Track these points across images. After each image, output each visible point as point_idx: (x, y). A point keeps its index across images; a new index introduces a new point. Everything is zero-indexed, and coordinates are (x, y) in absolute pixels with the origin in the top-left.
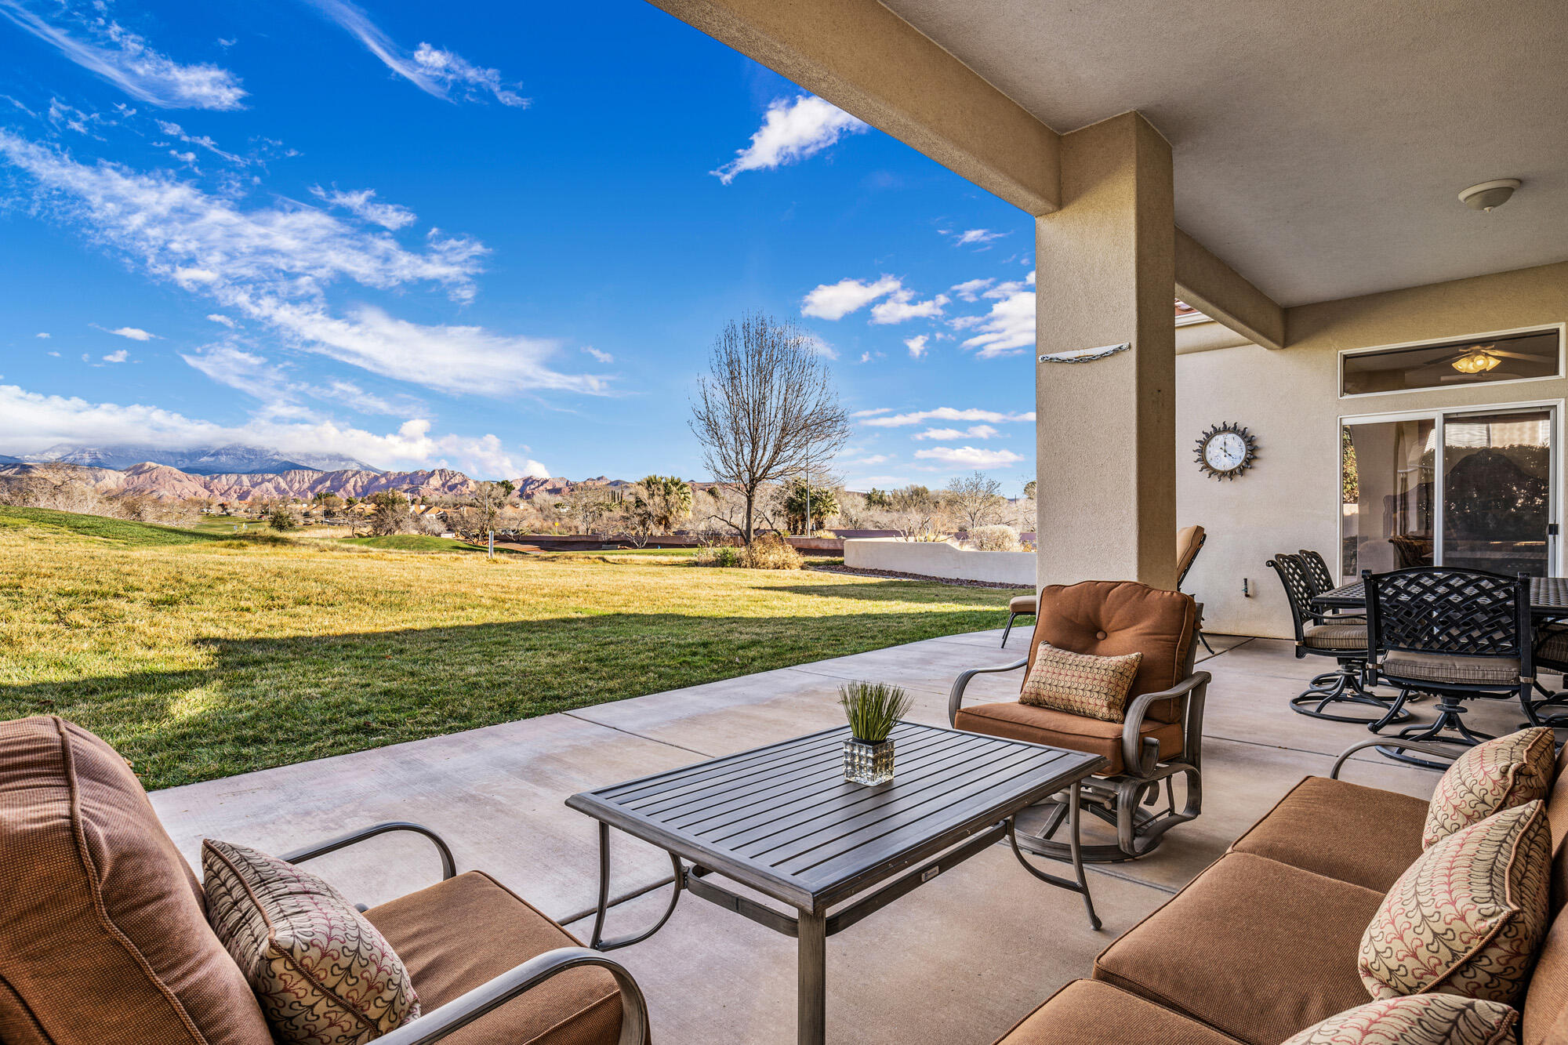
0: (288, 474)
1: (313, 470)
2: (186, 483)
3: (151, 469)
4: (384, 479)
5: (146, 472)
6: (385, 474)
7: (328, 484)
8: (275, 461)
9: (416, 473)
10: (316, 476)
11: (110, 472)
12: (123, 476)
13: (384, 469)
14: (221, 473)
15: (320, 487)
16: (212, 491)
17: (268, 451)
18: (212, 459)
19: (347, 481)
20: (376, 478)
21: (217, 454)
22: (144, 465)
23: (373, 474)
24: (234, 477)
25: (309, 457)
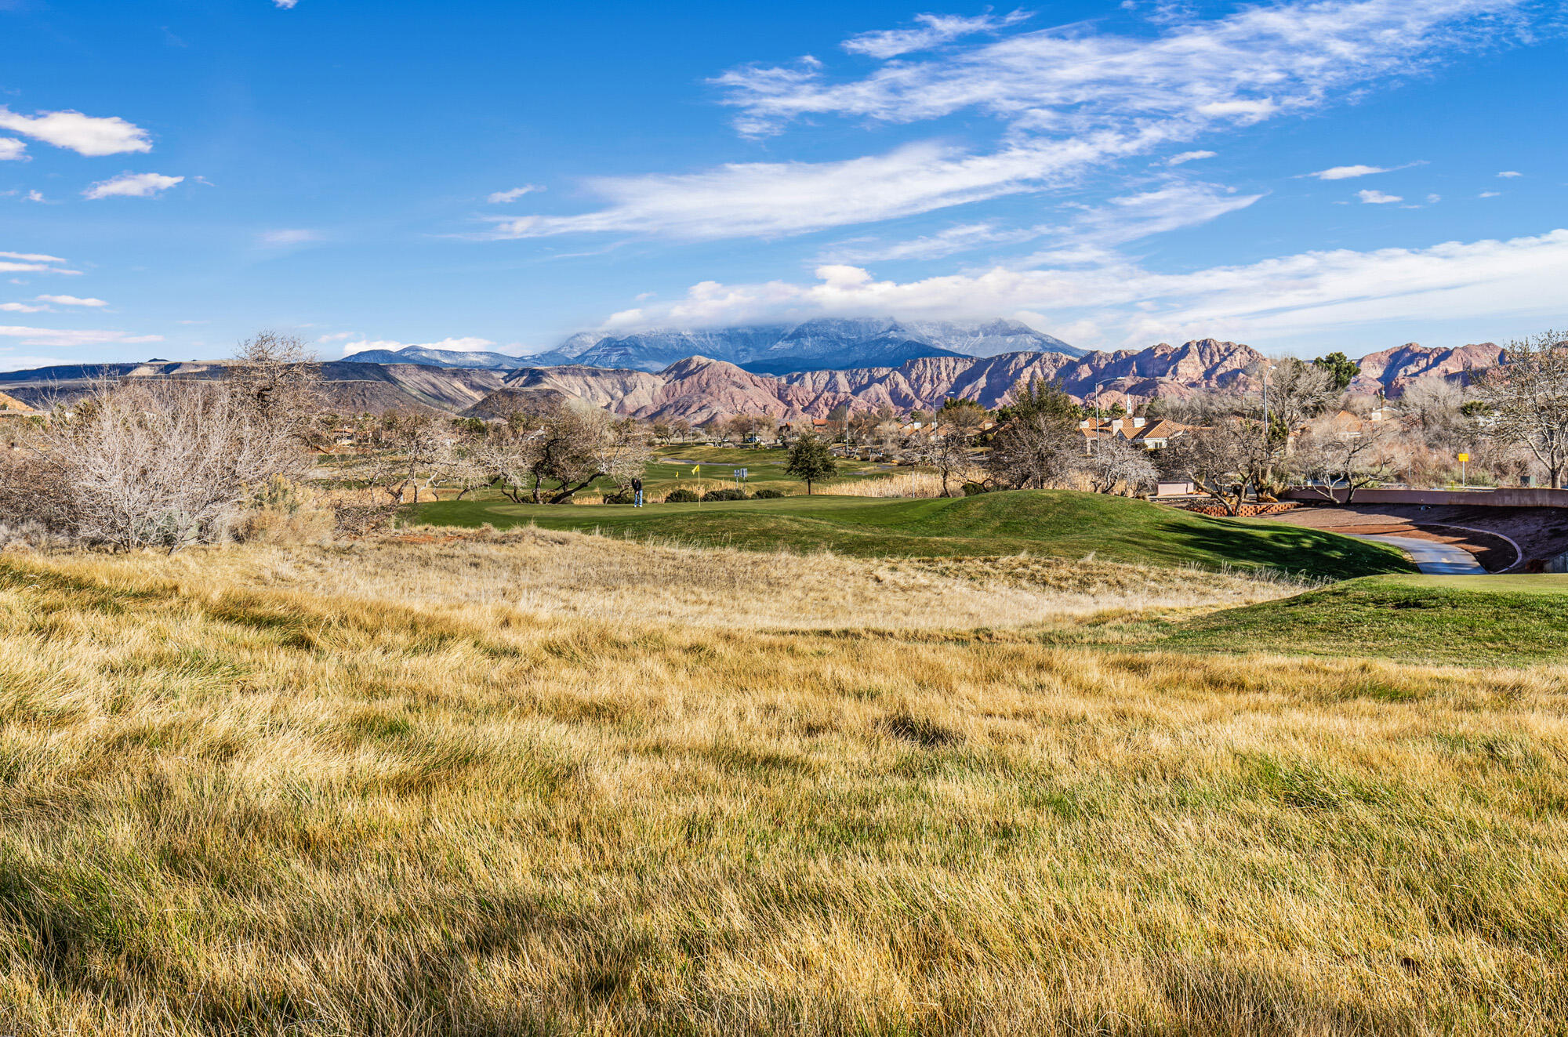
0: (912, 366)
1: (957, 356)
2: (751, 390)
3: (701, 368)
4: (1086, 367)
5: (692, 373)
6: (1089, 358)
7: (982, 382)
8: (892, 341)
9: (1150, 351)
10: (960, 368)
11: (644, 376)
12: (660, 382)
13: (1087, 347)
14: (805, 370)
15: (968, 389)
16: (789, 404)
17: (879, 324)
18: (791, 345)
19: (1018, 373)
20: (1072, 367)
21: (798, 334)
22: (689, 362)
23: (1065, 358)
24: (823, 377)
25: (948, 330)
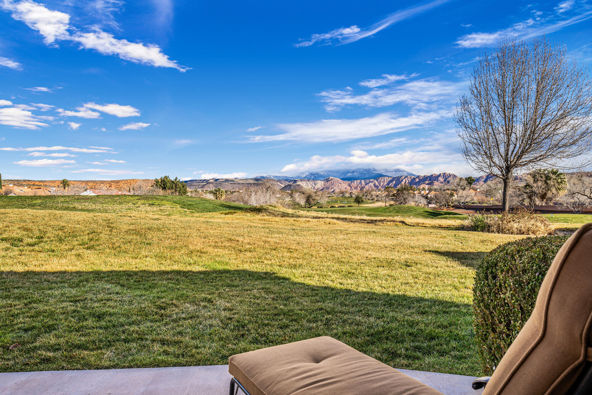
0: (379, 179)
1: (388, 177)
2: (343, 184)
3: (332, 179)
4: (418, 179)
5: (330, 181)
6: (418, 177)
7: (394, 182)
8: (374, 173)
9: (432, 175)
10: (389, 179)
11: (319, 181)
12: (323, 182)
13: (418, 174)
14: (354, 180)
15: (391, 184)
16: (351, 187)
17: (371, 170)
18: (352, 174)
19: (402, 181)
20: (414, 179)
21: (353, 172)
22: (329, 178)
23: (413, 177)
24: (359, 181)
25: (387, 171)
